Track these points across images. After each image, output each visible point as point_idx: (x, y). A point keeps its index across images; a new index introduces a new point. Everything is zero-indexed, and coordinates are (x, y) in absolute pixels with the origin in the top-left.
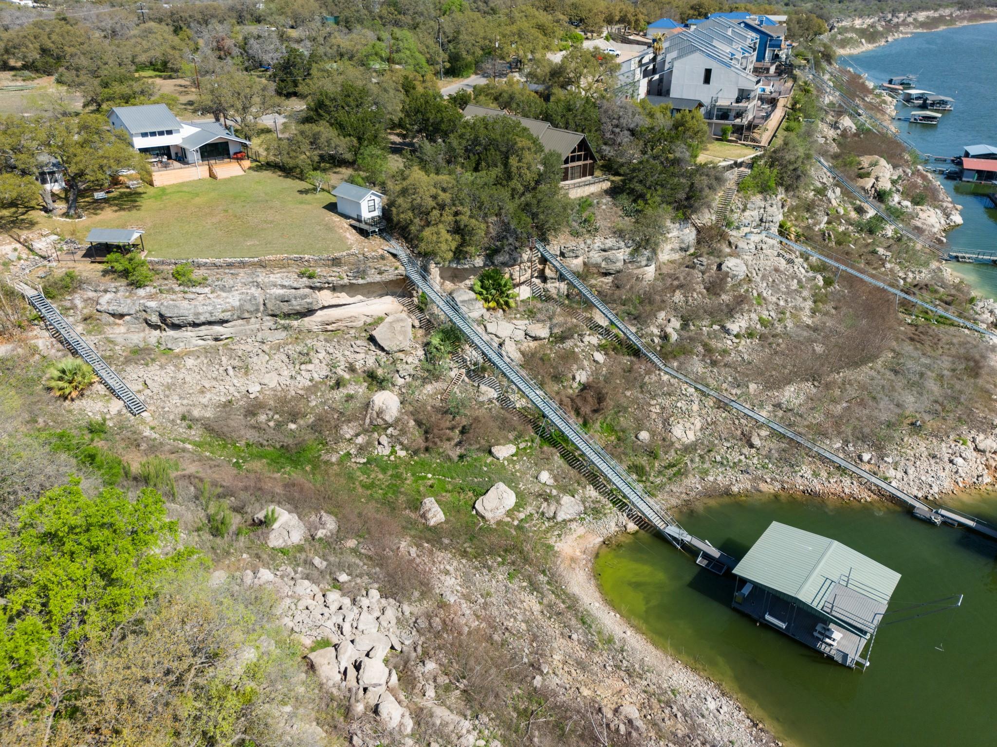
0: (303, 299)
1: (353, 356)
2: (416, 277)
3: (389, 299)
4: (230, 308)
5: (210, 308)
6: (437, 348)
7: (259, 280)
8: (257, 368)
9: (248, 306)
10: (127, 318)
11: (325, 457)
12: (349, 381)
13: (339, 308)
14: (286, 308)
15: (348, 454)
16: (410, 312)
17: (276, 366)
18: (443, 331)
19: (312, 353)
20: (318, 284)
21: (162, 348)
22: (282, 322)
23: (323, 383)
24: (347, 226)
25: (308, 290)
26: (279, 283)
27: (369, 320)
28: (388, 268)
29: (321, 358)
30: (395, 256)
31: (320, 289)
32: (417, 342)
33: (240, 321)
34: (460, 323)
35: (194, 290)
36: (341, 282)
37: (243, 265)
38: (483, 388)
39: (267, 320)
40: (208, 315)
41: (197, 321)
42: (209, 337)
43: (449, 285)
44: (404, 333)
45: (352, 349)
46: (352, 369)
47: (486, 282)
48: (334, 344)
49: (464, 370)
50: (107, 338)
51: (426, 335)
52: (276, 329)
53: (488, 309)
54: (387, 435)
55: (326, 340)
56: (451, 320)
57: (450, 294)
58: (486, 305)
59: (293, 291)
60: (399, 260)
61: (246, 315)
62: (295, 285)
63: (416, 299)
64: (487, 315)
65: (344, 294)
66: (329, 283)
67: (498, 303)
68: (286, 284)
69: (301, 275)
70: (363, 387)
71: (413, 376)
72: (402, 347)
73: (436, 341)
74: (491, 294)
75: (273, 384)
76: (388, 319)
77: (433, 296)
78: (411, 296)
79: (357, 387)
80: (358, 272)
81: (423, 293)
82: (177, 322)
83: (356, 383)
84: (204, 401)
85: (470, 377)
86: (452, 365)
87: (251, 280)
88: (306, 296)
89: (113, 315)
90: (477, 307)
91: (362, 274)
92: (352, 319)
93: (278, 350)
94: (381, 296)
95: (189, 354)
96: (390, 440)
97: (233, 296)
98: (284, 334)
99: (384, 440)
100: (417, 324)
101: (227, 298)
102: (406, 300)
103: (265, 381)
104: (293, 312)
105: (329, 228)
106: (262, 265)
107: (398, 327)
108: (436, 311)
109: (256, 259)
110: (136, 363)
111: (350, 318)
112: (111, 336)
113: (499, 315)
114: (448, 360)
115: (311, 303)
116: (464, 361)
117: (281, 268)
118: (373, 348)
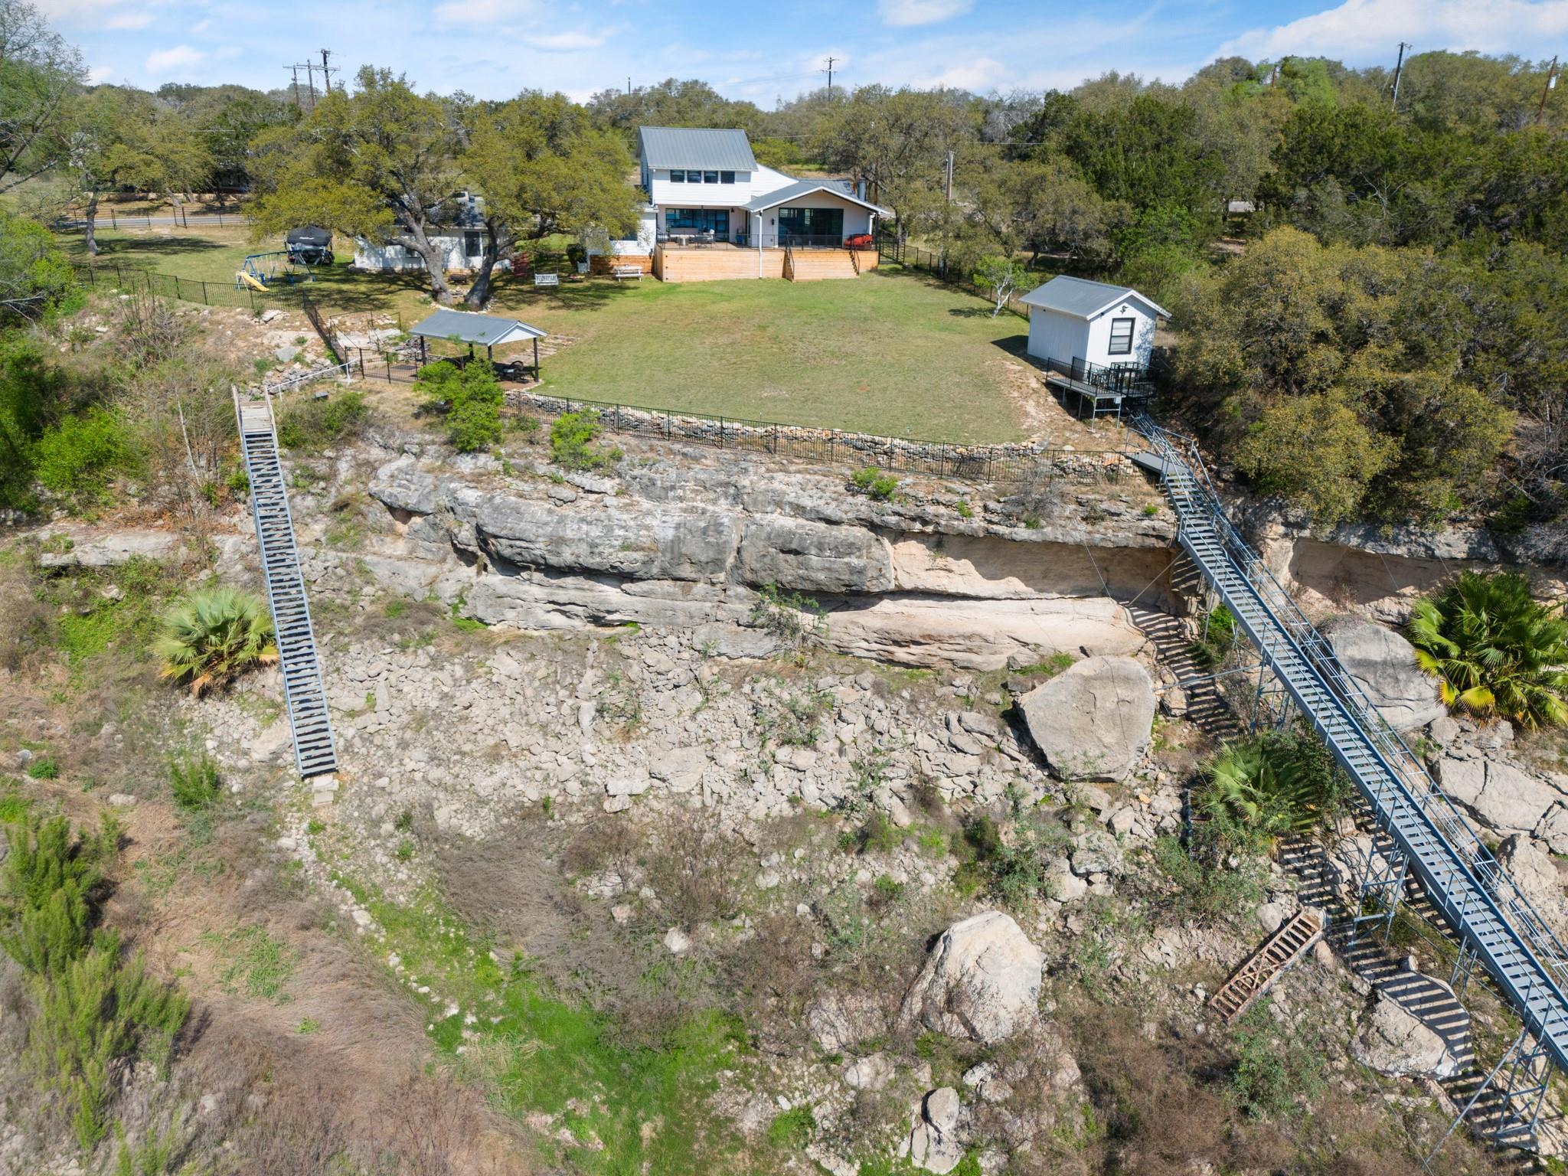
0: (840, 555)
1: (943, 757)
2: (1209, 555)
3: (1105, 608)
4: (646, 541)
5: (595, 532)
6: (1230, 806)
7: (745, 481)
8: (660, 724)
9: (694, 547)
10: (416, 521)
11: (724, 1102)
12: (905, 834)
13: (946, 603)
14: (789, 570)
15: (803, 1119)
16: (1165, 658)
17: (715, 732)
18: (1269, 751)
19: (824, 718)
20: (893, 520)
21: (464, 613)
22: (774, 609)
23: (826, 818)
24: (1034, 384)
25: (861, 533)
26: (791, 498)
27: (1024, 658)
28: (1121, 507)
29: (847, 738)
30: (1153, 475)
31: (899, 535)
32: (1163, 765)
33: (667, 585)
34: (1341, 737)
35: (577, 478)
36: (961, 526)
37: (722, 438)
38: (1392, 1016)
39: (737, 596)
40: (583, 549)
41: (553, 560)
42: (579, 610)
43: (1317, 603)
44: (1124, 724)
45: (944, 735)
46: (924, 796)
47: (1467, 614)
48: (897, 703)
49: (1321, 915)
50: (359, 562)
51: (1200, 749)
52: (751, 626)
53: (1455, 710)
54: (961, 1089)
55: (878, 689)
56: (1306, 719)
57: (1321, 628)
58: (1449, 696)
59: (822, 525)
60: (1164, 490)
61: (686, 571)
62: (830, 511)
63: (1192, 626)
64: (1447, 730)
65: (966, 565)
66: (925, 523)
67: (1501, 694)
68: (808, 503)
69: (855, 487)
70: (943, 868)
71: (1121, 881)
72: (1103, 767)
73: (1232, 778)
74: (1479, 661)
75: (681, 785)
76: (1083, 667)
77: (1256, 622)
78: (1180, 611)
79: (920, 863)
80: (1020, 503)
81: (1225, 607)
82: (507, 552)
83: (926, 848)
84: (485, 783)
85: (1339, 948)
86: (1276, 876)
87: (723, 477)
88: (851, 548)
89: (391, 509)
90: (1412, 694)
91: (1035, 511)
92: (975, 641)
93: (738, 686)
94: (1084, 594)
95: (515, 642)
96: (967, 1116)
97: (665, 513)
98: (769, 644)
99: (947, 1107)
100: (1178, 701)
101: (649, 513)
102: (1161, 621)
103: (664, 770)
104: (807, 586)
105: (986, 385)
106: (769, 445)
107: (1107, 698)
108: (1256, 673)
109: (760, 430)
110: (382, 638)
111: (969, 637)
112: (368, 558)
113: (1497, 741)
114: (1263, 860)
115: (861, 572)
116: (1329, 877)
117: (811, 460)
118: (1011, 746)
